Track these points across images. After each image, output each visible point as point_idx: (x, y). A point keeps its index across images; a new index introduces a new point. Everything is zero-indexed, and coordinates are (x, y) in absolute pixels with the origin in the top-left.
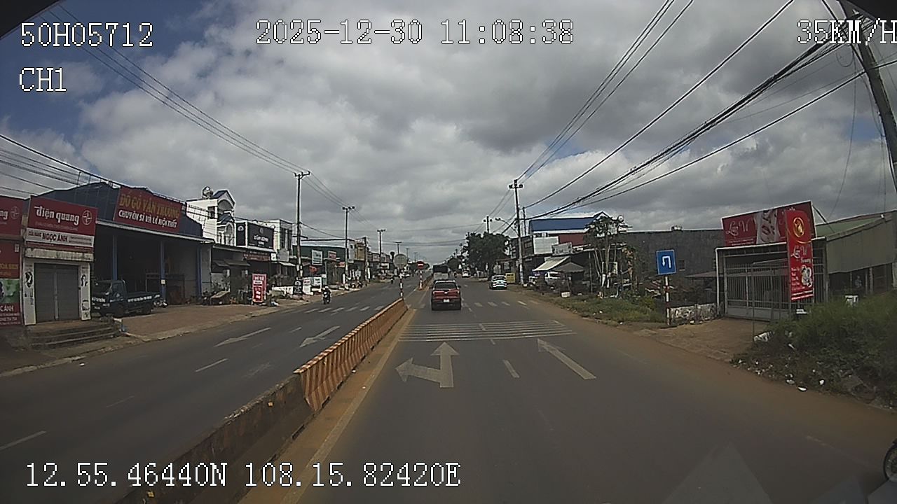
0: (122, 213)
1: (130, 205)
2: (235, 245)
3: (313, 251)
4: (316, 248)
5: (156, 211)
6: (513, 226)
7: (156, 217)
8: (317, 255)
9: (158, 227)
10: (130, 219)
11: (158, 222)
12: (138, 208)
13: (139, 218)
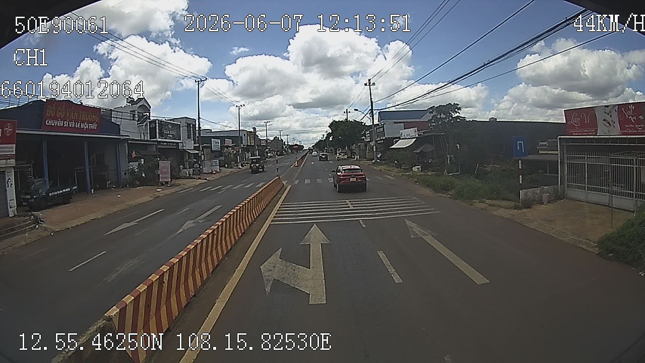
0: (49, 123)
1: (56, 114)
2: (149, 139)
3: (212, 139)
4: (214, 138)
5: (79, 117)
6: (368, 115)
7: (78, 123)
8: (216, 143)
9: (81, 130)
10: (56, 126)
11: (80, 126)
12: (62, 117)
13: (64, 124)
